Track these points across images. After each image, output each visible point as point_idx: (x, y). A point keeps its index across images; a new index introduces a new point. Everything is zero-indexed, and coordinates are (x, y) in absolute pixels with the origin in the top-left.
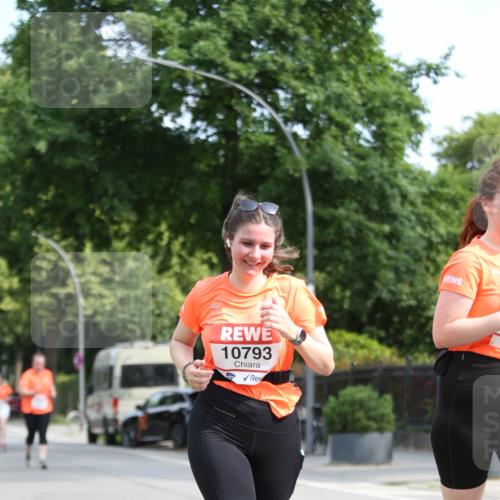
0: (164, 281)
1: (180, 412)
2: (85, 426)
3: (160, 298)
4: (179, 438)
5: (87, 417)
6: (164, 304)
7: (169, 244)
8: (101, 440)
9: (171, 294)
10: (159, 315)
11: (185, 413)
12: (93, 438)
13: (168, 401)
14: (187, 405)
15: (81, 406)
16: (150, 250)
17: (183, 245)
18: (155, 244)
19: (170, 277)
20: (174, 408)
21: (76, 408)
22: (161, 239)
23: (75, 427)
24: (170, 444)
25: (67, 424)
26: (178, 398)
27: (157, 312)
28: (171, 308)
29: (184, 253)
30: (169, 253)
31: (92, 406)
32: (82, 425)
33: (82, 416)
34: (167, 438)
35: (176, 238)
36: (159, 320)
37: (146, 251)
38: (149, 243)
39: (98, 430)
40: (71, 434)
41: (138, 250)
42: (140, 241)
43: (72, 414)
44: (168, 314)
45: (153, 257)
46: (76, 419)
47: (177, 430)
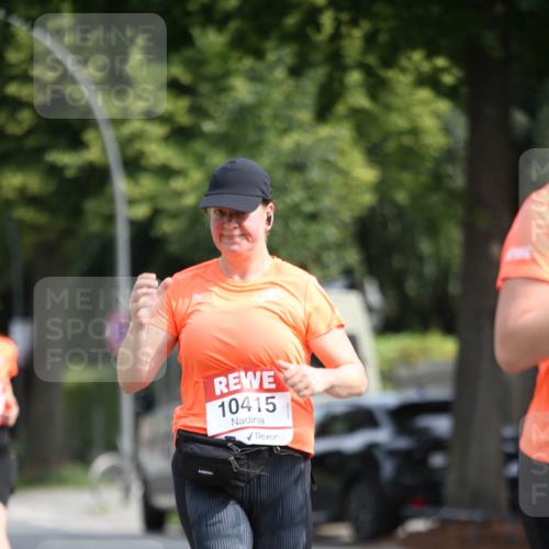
0: (325, 131)
1: (368, 455)
2: (136, 492)
3: (315, 174)
4: (366, 517)
5: (139, 468)
6: (323, 187)
7: (336, 36)
8: (174, 525)
9: (342, 163)
10: (313, 217)
11: (379, 454)
12: (154, 520)
13: (339, 426)
14: (383, 435)
15: (126, 442)
16: (287, 54)
17: (370, 40)
18: (300, 37)
19: (340, 119)
20: (353, 442)
21: (112, 446)
22: (318, 27)
23: (111, 495)
24: (343, 531)
25: (92, 487)
26: (361, 418)
27: (308, 208)
28: (343, 199)
29: (372, 60)
30: (336, 60)
31: (153, 443)
32: (127, 490)
33: (127, 465)
34: (337, 518)
35: (354, 23)
36: (313, 228)
37: (279, 55)
38: (286, 38)
39: (167, 501)
40: (101, 510)
41: (259, 54)
42: (264, 33)
43: (102, 463)
44: (333, 212)
45: (296, 72)
46: (113, 474)
47: (362, 499)
